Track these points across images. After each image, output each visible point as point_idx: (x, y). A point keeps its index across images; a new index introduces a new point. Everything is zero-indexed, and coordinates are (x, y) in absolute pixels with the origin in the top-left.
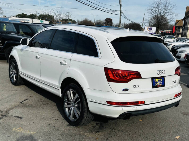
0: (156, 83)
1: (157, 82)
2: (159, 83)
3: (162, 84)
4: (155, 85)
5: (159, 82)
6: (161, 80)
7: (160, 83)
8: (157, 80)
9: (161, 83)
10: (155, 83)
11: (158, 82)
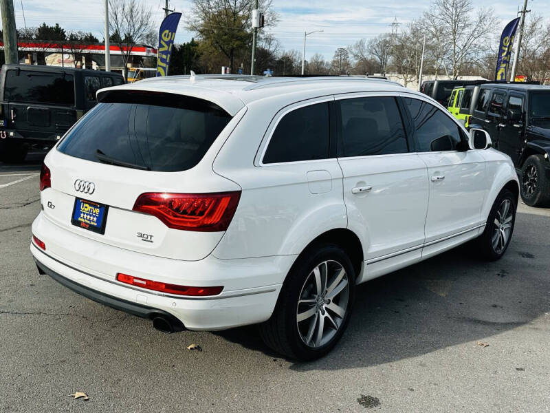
0: (82, 215)
1: (84, 213)
2: (89, 217)
3: (95, 224)
4: (80, 219)
5: (91, 216)
6: (97, 211)
7: (92, 218)
8: (86, 207)
9: (95, 219)
10: (82, 212)
11: (87, 214)
